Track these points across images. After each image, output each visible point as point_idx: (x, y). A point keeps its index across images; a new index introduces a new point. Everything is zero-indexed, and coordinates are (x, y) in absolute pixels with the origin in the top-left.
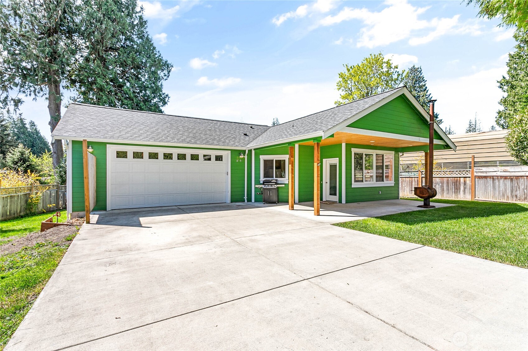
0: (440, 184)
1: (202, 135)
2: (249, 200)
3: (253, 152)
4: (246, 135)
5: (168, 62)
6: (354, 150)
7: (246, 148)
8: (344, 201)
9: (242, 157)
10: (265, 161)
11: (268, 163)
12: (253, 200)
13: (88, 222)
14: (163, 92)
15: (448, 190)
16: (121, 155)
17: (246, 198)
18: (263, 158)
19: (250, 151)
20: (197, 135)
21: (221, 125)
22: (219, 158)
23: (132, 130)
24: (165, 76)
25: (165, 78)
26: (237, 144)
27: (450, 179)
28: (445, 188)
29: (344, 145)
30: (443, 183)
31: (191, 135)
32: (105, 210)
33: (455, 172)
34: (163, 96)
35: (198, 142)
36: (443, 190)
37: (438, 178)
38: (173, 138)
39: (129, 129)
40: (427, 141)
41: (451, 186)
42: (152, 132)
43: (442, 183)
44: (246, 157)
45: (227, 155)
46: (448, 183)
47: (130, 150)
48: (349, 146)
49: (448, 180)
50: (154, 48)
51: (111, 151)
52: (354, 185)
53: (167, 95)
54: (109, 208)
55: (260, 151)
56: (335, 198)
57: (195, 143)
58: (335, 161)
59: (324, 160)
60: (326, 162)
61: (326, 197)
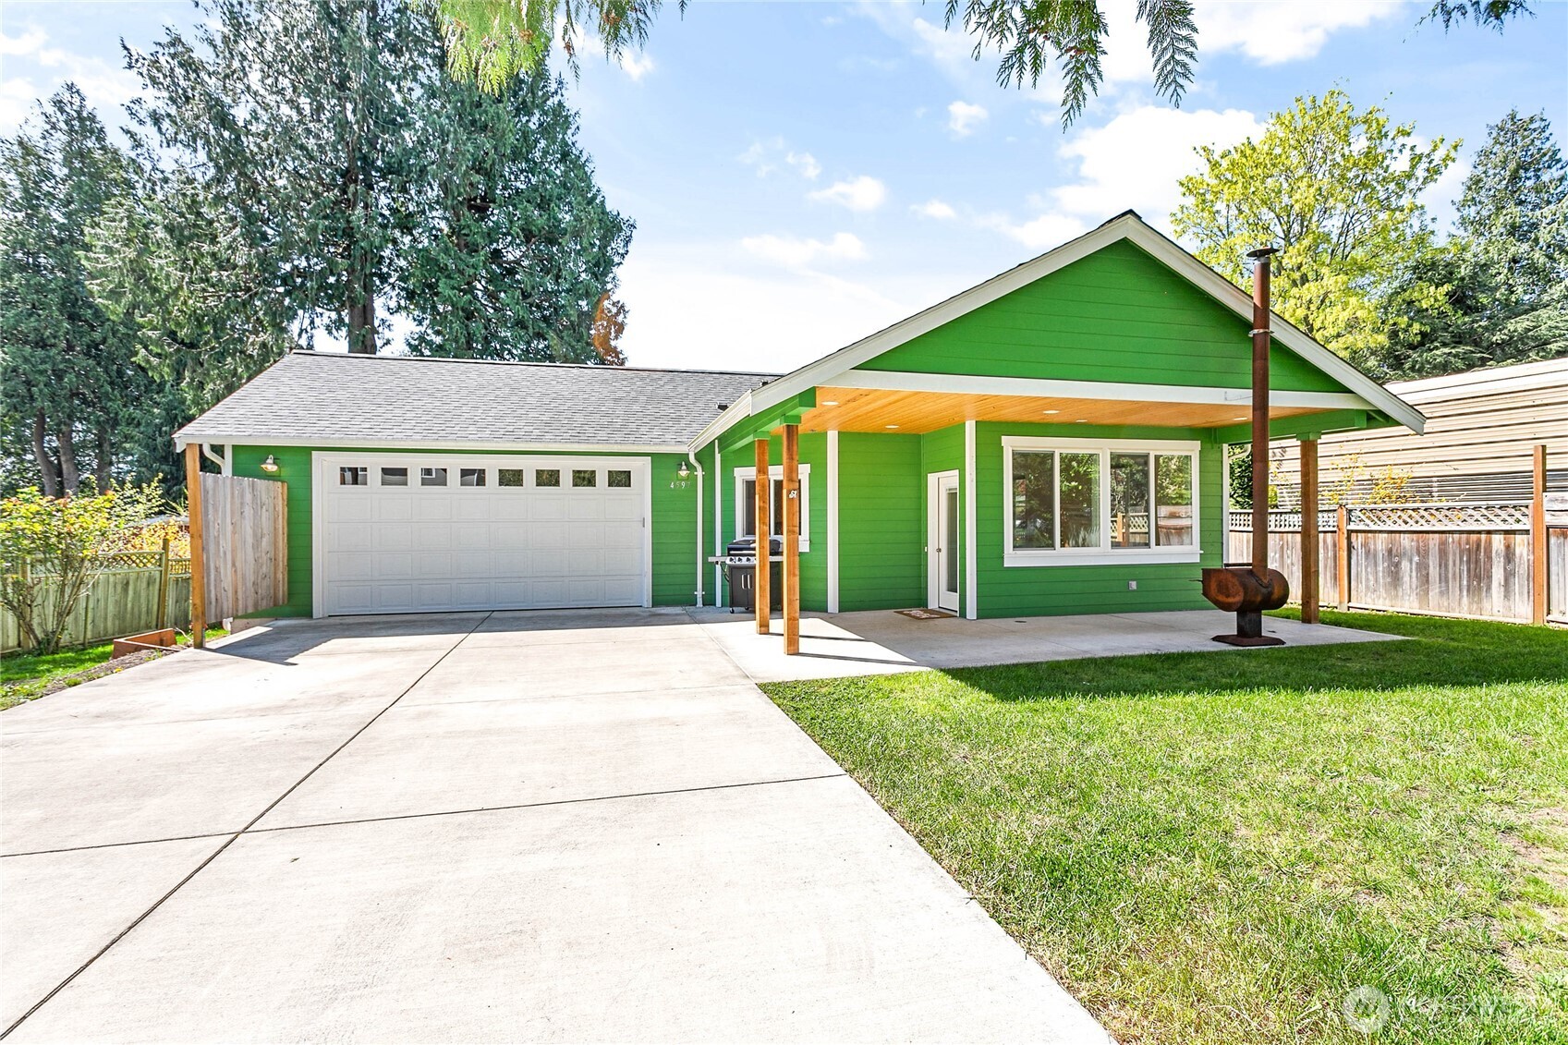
0: (1416, 559)
1: (577, 417)
2: (710, 600)
3: (718, 459)
4: (724, 408)
6: (1010, 444)
7: (690, 449)
8: (971, 612)
9: (683, 473)
10: (749, 485)
12: (719, 600)
13: (199, 645)
15: (1444, 579)
16: (354, 476)
17: (699, 593)
18: (741, 474)
19: (707, 459)
20: (566, 415)
22: (620, 479)
23: (389, 412)
26: (669, 436)
27: (1450, 538)
28: (1434, 571)
29: (970, 427)
30: (1427, 552)
32: (310, 615)
33: (1470, 512)
34: (614, 310)
35: (548, 436)
36: (1425, 580)
37: (1406, 535)
38: (481, 429)
41: (1458, 567)
42: (439, 416)
43: (1423, 553)
44: (700, 473)
45: (642, 471)
46: (1443, 553)
48: (992, 430)
49: (1443, 544)
50: (589, 184)
51: (325, 470)
52: (1015, 558)
54: (318, 609)
55: (733, 453)
56: (952, 601)
57: (539, 439)
58: (950, 479)
59: (932, 478)
60: (939, 484)
61: (938, 595)
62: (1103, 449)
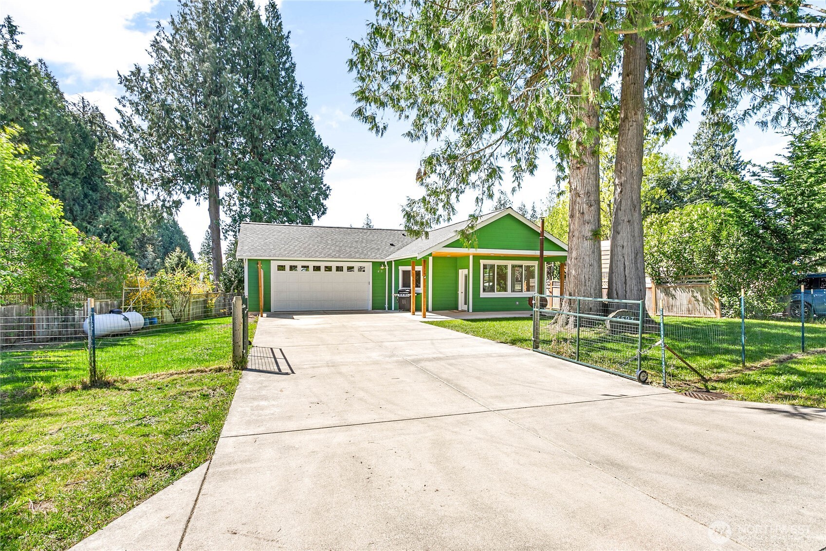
1: (347, 248)
2: (390, 308)
3: (393, 263)
4: (392, 245)
5: (330, 148)
6: (482, 262)
7: (386, 260)
8: (471, 310)
9: (382, 268)
10: (404, 272)
11: (406, 274)
12: (393, 309)
13: (262, 316)
14: (324, 183)
16: (281, 268)
17: (387, 306)
18: (401, 268)
19: (390, 263)
20: (343, 248)
21: (371, 233)
22: (361, 269)
23: (289, 247)
24: (327, 164)
25: (326, 166)
26: (378, 256)
29: (471, 258)
31: (337, 249)
34: (324, 188)
38: (320, 253)
39: (286, 247)
40: (538, 253)
42: (305, 248)
44: (387, 268)
45: (369, 267)
47: (287, 264)
48: (477, 258)
50: (314, 132)
51: (274, 265)
52: (483, 295)
53: (328, 187)
54: (272, 310)
55: (399, 262)
56: (465, 308)
57: (339, 257)
58: (465, 271)
59: (460, 271)
60: (462, 273)
61: (462, 306)
62: (509, 263)
